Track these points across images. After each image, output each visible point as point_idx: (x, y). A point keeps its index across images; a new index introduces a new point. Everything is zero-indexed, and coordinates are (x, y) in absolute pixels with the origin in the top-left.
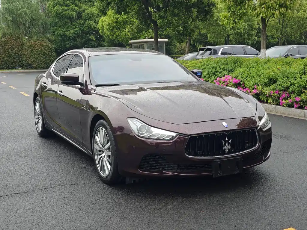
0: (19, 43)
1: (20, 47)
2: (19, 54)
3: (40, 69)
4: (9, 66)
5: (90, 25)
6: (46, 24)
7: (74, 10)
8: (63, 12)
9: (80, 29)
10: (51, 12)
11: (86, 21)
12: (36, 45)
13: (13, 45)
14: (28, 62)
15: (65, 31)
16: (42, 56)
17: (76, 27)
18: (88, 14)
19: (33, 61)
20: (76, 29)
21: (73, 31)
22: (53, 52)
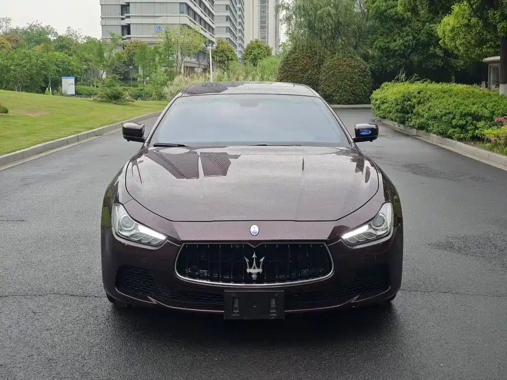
0: (315, 62)
1: (317, 68)
3: (343, 104)
5: (432, 31)
6: (360, 30)
8: (388, 11)
9: (414, 37)
11: (425, 24)
12: (339, 65)
13: (306, 64)
14: (326, 92)
15: (388, 42)
16: (347, 83)
17: (407, 35)
19: (334, 91)
20: (406, 39)
21: (401, 41)
22: (367, 77)
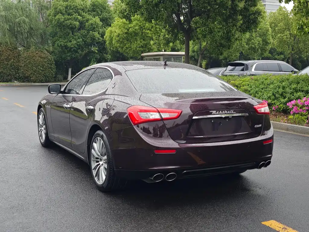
0: (15, 54)
1: (17, 58)
2: (15, 66)
3: (38, 82)
4: (4, 78)
5: (94, 36)
6: (45, 34)
7: (76, 19)
8: (65, 22)
9: (83, 40)
10: (51, 21)
11: (90, 32)
12: (34, 56)
13: (9, 55)
14: (25, 75)
15: (66, 42)
16: (40, 68)
17: (78, 38)
18: (92, 24)
19: (31, 74)
20: (78, 40)
21: (75, 42)
22: (53, 65)
